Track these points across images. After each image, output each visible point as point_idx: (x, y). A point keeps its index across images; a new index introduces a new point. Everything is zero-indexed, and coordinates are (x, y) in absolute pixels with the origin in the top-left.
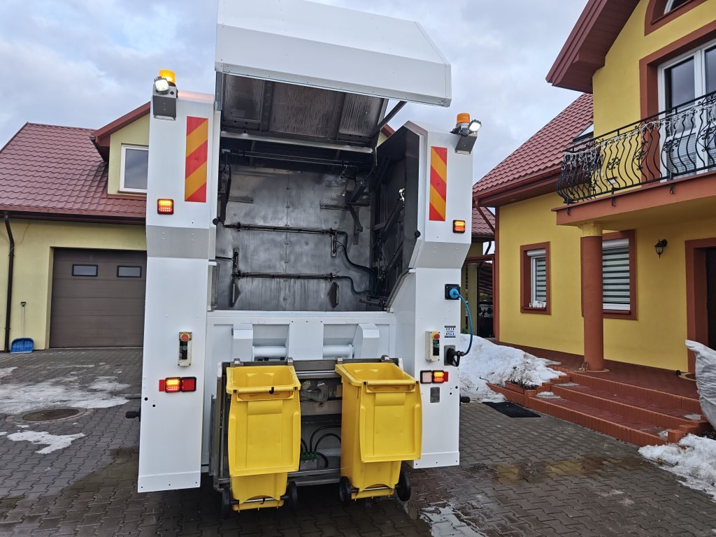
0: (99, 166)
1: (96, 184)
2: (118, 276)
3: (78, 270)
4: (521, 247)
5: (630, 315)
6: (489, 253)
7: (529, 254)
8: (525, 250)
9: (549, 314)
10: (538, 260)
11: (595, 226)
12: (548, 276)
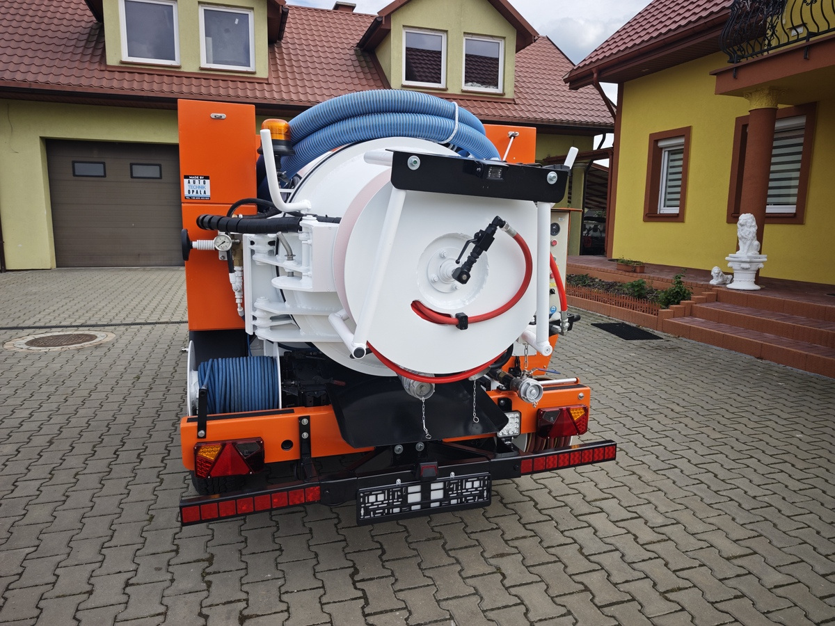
0: (91, 28)
1: (90, 51)
2: (132, 177)
3: (80, 168)
4: (651, 135)
5: (795, 219)
6: (602, 147)
7: (661, 144)
8: (655, 140)
9: (682, 221)
10: (671, 153)
11: (769, 94)
12: (685, 173)
